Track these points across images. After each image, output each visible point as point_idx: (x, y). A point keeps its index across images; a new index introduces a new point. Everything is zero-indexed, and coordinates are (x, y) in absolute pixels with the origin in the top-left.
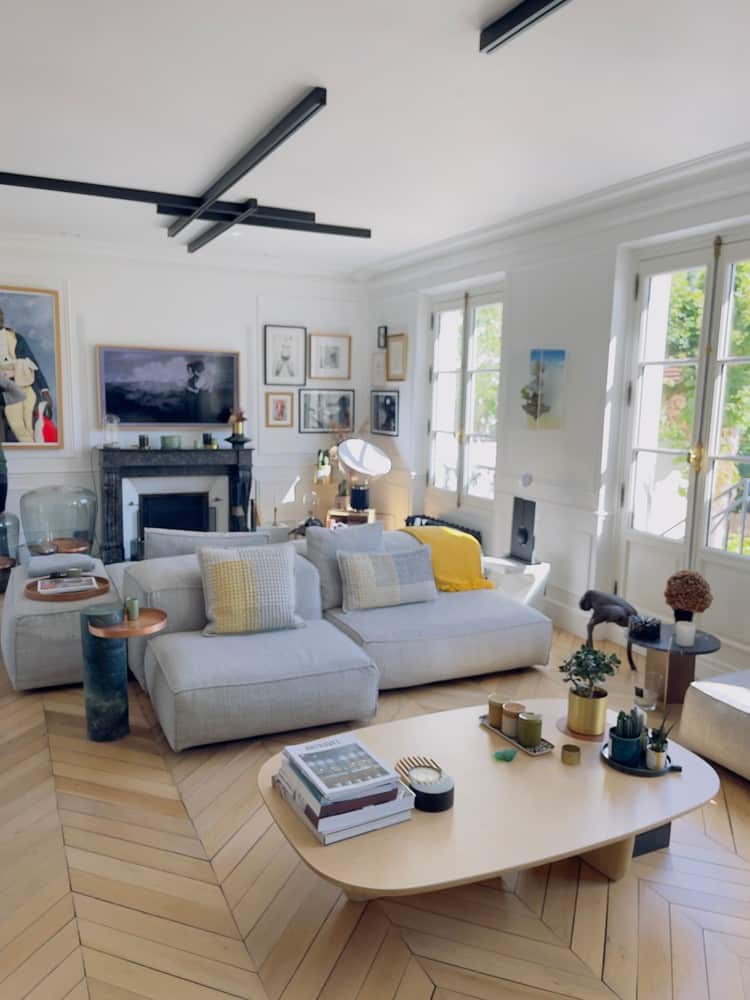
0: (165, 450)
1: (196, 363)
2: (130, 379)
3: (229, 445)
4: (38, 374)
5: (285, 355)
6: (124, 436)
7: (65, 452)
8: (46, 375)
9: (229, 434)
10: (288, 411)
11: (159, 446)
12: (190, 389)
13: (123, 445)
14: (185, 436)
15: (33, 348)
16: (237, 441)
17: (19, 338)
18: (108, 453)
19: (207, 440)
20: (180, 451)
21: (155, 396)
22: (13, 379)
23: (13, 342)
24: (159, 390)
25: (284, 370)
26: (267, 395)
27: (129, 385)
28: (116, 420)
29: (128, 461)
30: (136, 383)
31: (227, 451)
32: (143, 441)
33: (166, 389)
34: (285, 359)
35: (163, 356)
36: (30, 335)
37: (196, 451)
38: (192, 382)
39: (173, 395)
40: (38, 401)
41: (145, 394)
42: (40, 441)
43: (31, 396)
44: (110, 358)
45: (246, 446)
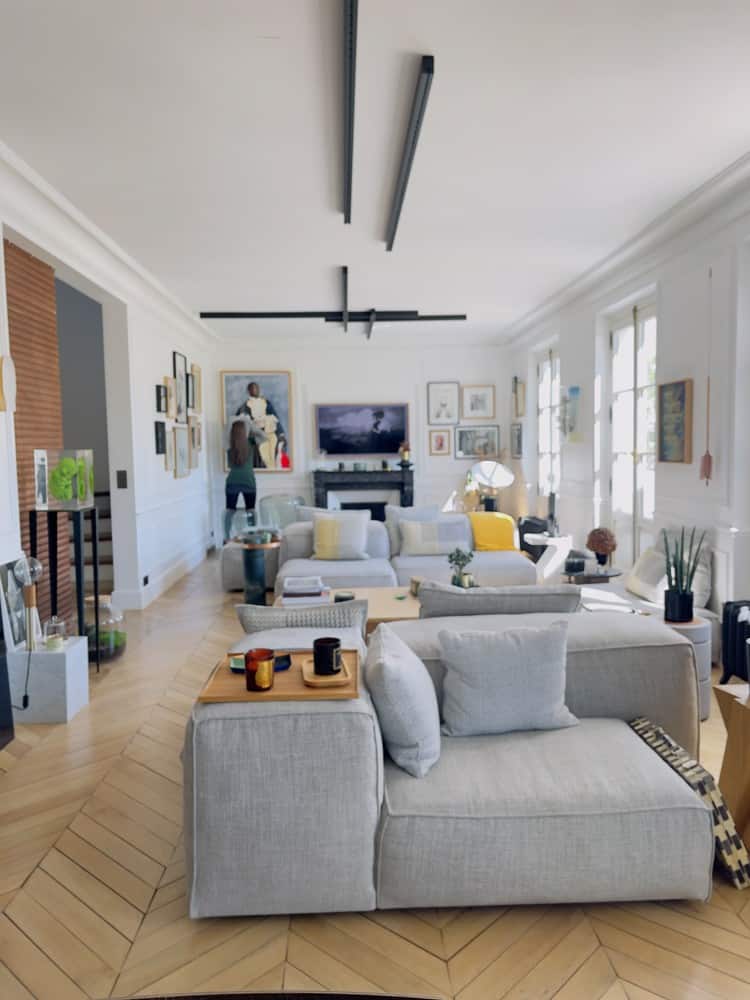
0: (356, 472)
1: (379, 413)
2: (335, 425)
3: (399, 468)
4: (278, 425)
5: (444, 402)
6: (330, 464)
7: (294, 475)
8: (283, 425)
9: (399, 461)
10: (446, 444)
11: (351, 469)
12: (375, 430)
13: (329, 469)
14: (370, 463)
15: (276, 409)
16: (405, 465)
17: (268, 403)
18: (318, 474)
19: (385, 465)
20: (365, 472)
21: (351, 436)
22: (263, 429)
23: (265, 405)
24: (353, 432)
25: (443, 414)
26: (430, 432)
27: (335, 429)
28: (324, 453)
29: (331, 480)
30: (338, 428)
31: (397, 472)
32: (341, 466)
33: (359, 432)
34: (444, 406)
35: (357, 409)
36: (275, 401)
37: (376, 472)
38: (376, 426)
39: (363, 435)
40: (279, 441)
41: (344, 435)
42: (279, 467)
43: (274, 438)
44: (323, 412)
45: (411, 468)
